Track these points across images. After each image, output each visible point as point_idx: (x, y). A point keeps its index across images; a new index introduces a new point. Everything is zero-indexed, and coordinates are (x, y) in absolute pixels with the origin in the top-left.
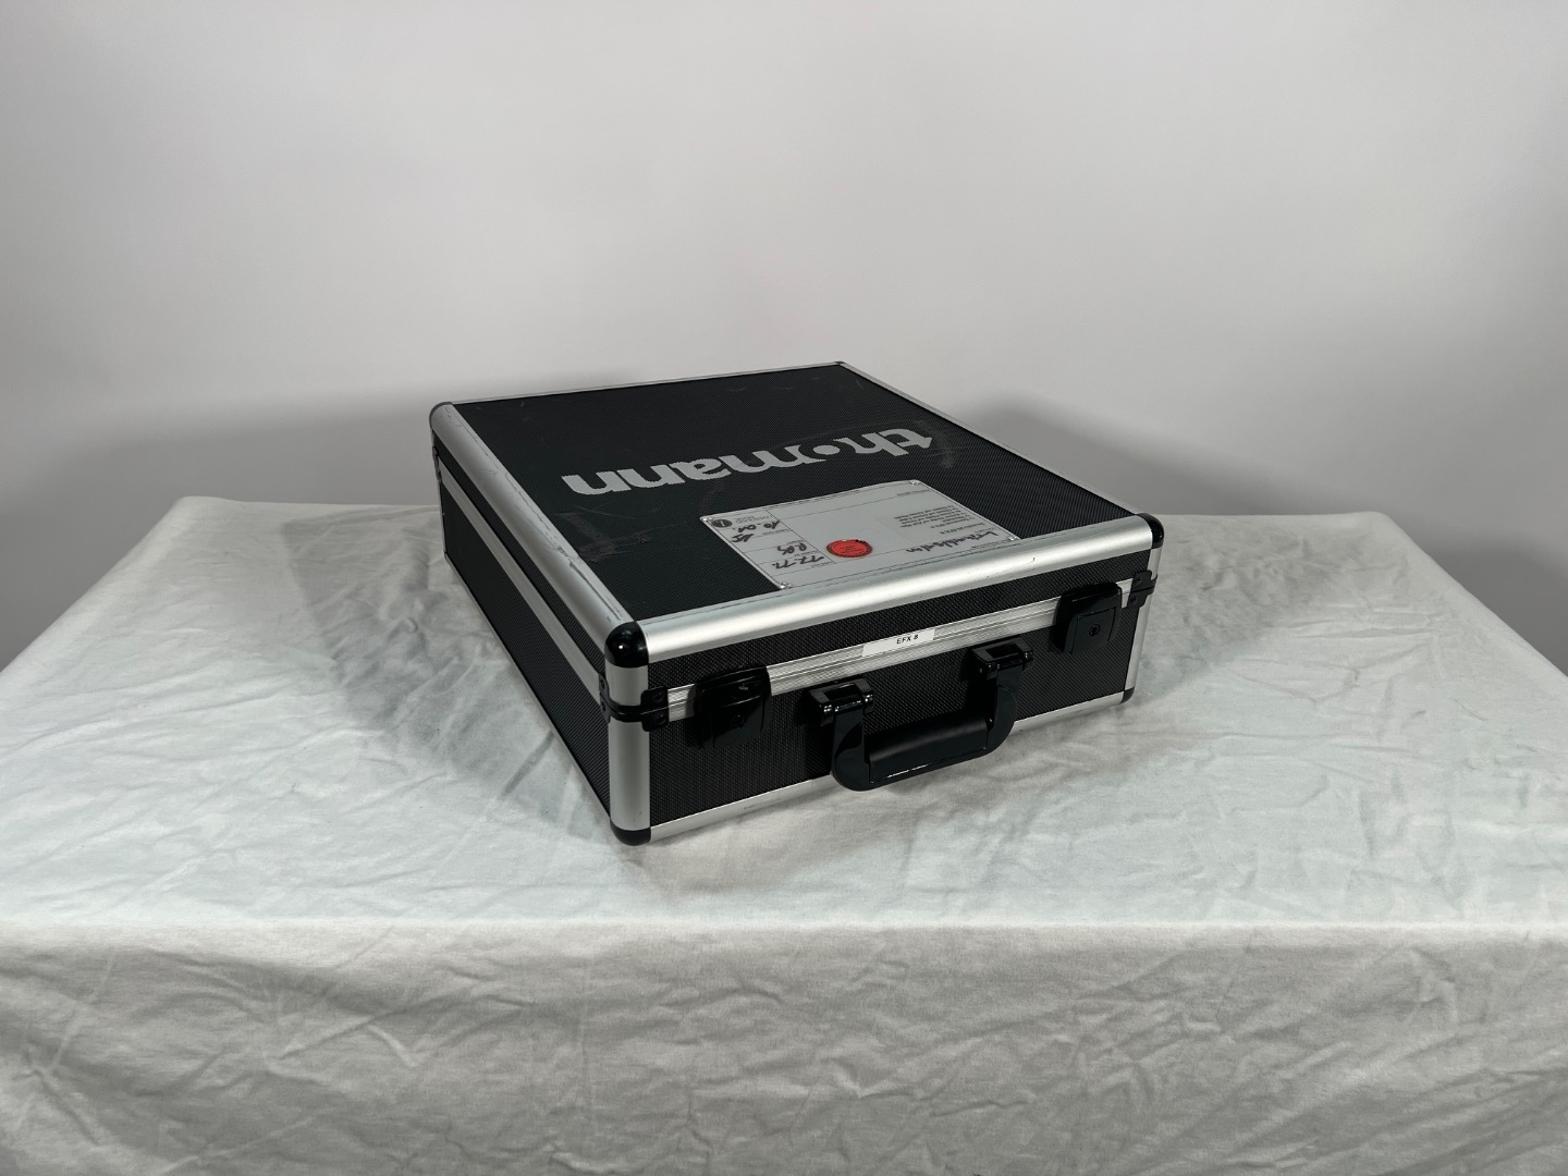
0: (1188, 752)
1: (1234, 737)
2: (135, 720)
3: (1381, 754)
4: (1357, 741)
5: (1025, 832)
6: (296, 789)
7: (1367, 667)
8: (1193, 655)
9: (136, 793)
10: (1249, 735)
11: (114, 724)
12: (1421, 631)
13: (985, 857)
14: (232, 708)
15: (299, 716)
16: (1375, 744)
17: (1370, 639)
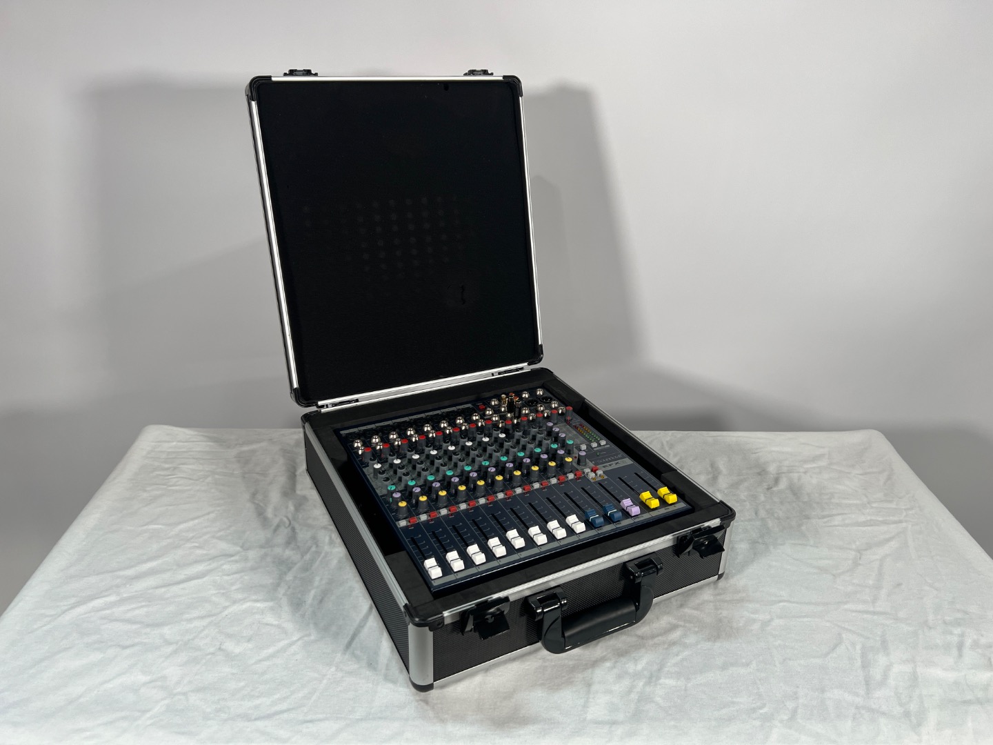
0: (757, 616)
1: (785, 604)
2: (125, 595)
3: (875, 617)
4: (860, 607)
5: (658, 678)
6: (223, 647)
7: (866, 550)
8: (760, 541)
9: (128, 651)
10: (794, 602)
11: (113, 598)
12: (900, 522)
13: (634, 696)
14: (182, 586)
15: (222, 591)
16: (872, 609)
17: (869, 528)
